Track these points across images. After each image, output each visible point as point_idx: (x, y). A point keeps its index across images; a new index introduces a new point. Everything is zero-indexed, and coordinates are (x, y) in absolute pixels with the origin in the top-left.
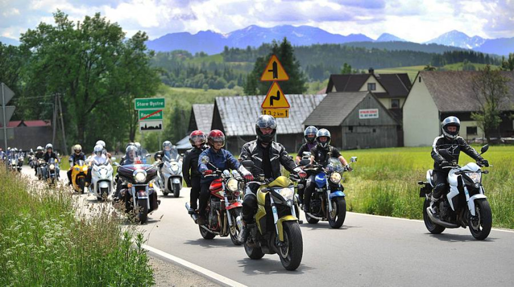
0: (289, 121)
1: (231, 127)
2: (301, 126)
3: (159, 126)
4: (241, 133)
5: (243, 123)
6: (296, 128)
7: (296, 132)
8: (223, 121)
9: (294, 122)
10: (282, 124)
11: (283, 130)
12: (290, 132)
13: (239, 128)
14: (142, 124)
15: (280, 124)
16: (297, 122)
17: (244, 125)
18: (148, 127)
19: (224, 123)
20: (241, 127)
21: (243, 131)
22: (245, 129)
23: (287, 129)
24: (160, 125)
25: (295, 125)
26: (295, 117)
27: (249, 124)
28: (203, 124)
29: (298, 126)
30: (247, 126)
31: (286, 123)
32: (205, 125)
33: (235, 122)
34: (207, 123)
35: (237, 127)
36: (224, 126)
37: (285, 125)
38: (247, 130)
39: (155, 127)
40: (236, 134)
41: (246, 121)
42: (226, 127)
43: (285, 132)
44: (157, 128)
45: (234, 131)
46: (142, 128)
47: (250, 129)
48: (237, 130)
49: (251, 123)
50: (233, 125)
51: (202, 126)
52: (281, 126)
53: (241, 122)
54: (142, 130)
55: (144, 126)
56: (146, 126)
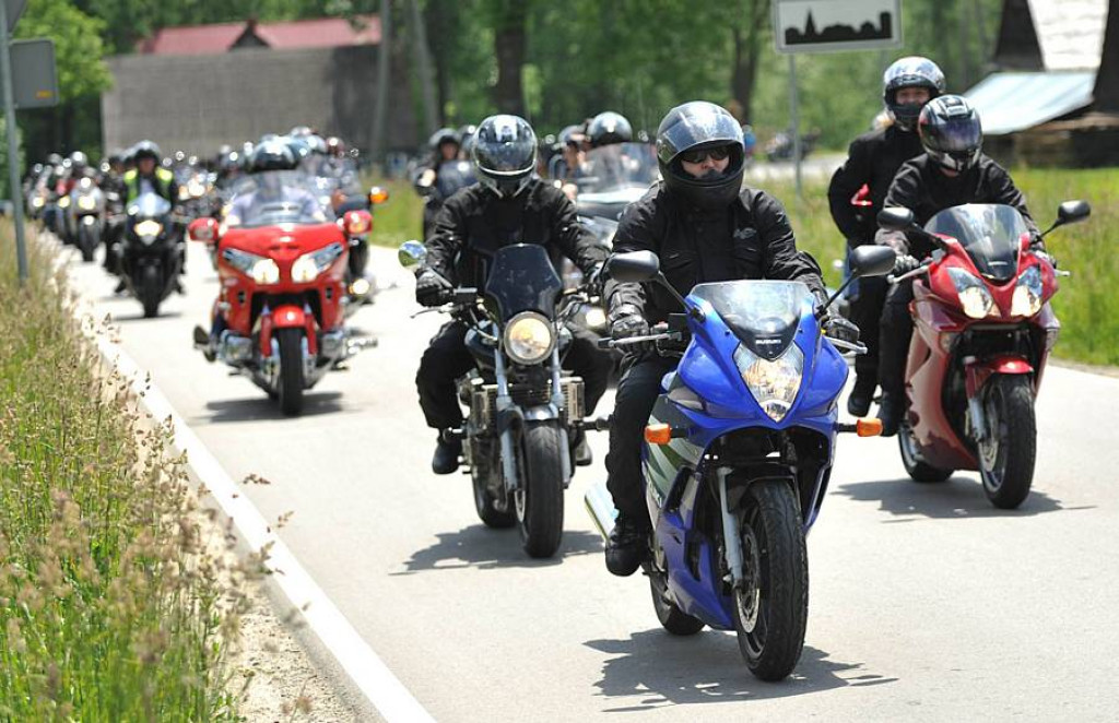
3: (876, 22)
14: (790, 16)
18: (820, 27)
24: (885, 18)
28: (1064, 18)
32: (1072, 25)
39: (857, 25)
44: (868, 32)
46: (792, 37)
54: (790, 46)
55: (801, 27)
56: (810, 23)
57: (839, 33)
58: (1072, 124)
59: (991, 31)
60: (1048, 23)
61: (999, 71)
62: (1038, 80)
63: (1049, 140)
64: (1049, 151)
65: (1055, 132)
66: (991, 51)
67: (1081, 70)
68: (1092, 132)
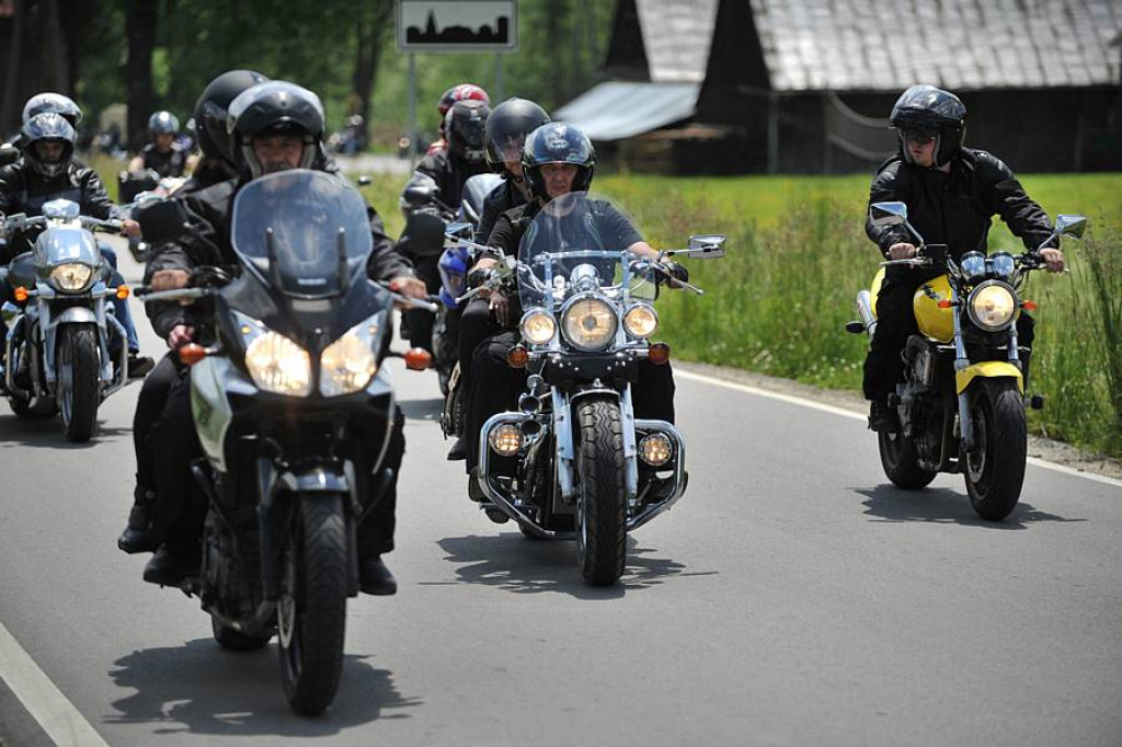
0: (1055, 33)
1: (797, 52)
2: (1105, 54)
3: (493, 25)
4: (839, 80)
5: (850, 34)
6: (1084, 65)
7: (1080, 78)
8: (762, 24)
9: (1077, 35)
10: (1022, 42)
11: (1022, 68)
12: (1056, 78)
13: (833, 56)
14: (411, 16)
15: (1010, 46)
16: (1088, 39)
17: (852, 44)
18: (440, 26)
19: (770, 35)
20: (842, 52)
21: (850, 69)
22: (856, 61)
23: (1041, 67)
24: (503, 22)
25: (1081, 49)
26: (1078, 13)
27: (873, 39)
28: (672, 32)
29: (1092, 54)
30: (864, 51)
31: (1039, 42)
32: (679, 40)
33: (812, 28)
34: (690, 32)
35: (822, 51)
36: (766, 43)
37: (1036, 49)
38: (867, 65)
39: (475, 27)
40: (817, 81)
41: (864, 24)
42: (774, 51)
43: (1035, 79)
44: (485, 35)
45: (807, 70)
46: (413, 35)
47: (878, 60)
48: (825, 67)
49: (884, 36)
50: (806, 44)
51: (666, 42)
52: (1017, 50)
53: (839, 29)
54: (411, 45)
55: (422, 25)
56: (431, 23)
57: (458, 35)
58: (675, 134)
59: (602, 41)
60: (658, 36)
61: (607, 79)
62: (644, 91)
63: (652, 148)
64: (651, 158)
65: (658, 141)
66: (602, 59)
67: (685, 83)
68: (694, 142)
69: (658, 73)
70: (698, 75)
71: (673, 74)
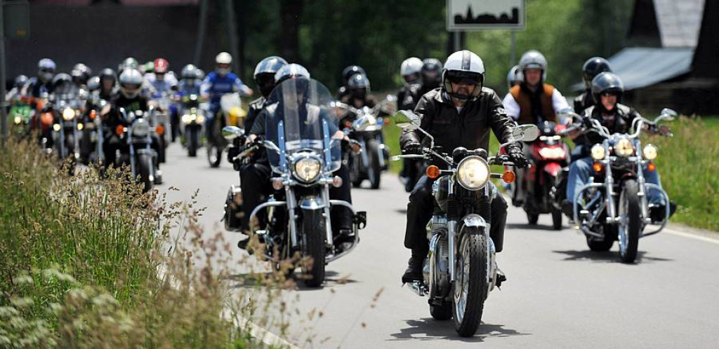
3: (509, 13)
18: (476, 14)
24: (515, 11)
28: (676, 11)
32: (682, 17)
39: (497, 13)
44: (504, 19)
46: (458, 19)
51: (673, 19)
54: (457, 25)
55: (464, 13)
56: (470, 12)
58: (676, 86)
60: (666, 15)
62: (657, 54)
65: (663, 90)
67: (686, 48)
68: (688, 91)
69: (666, 41)
70: (693, 42)
71: (678, 42)
